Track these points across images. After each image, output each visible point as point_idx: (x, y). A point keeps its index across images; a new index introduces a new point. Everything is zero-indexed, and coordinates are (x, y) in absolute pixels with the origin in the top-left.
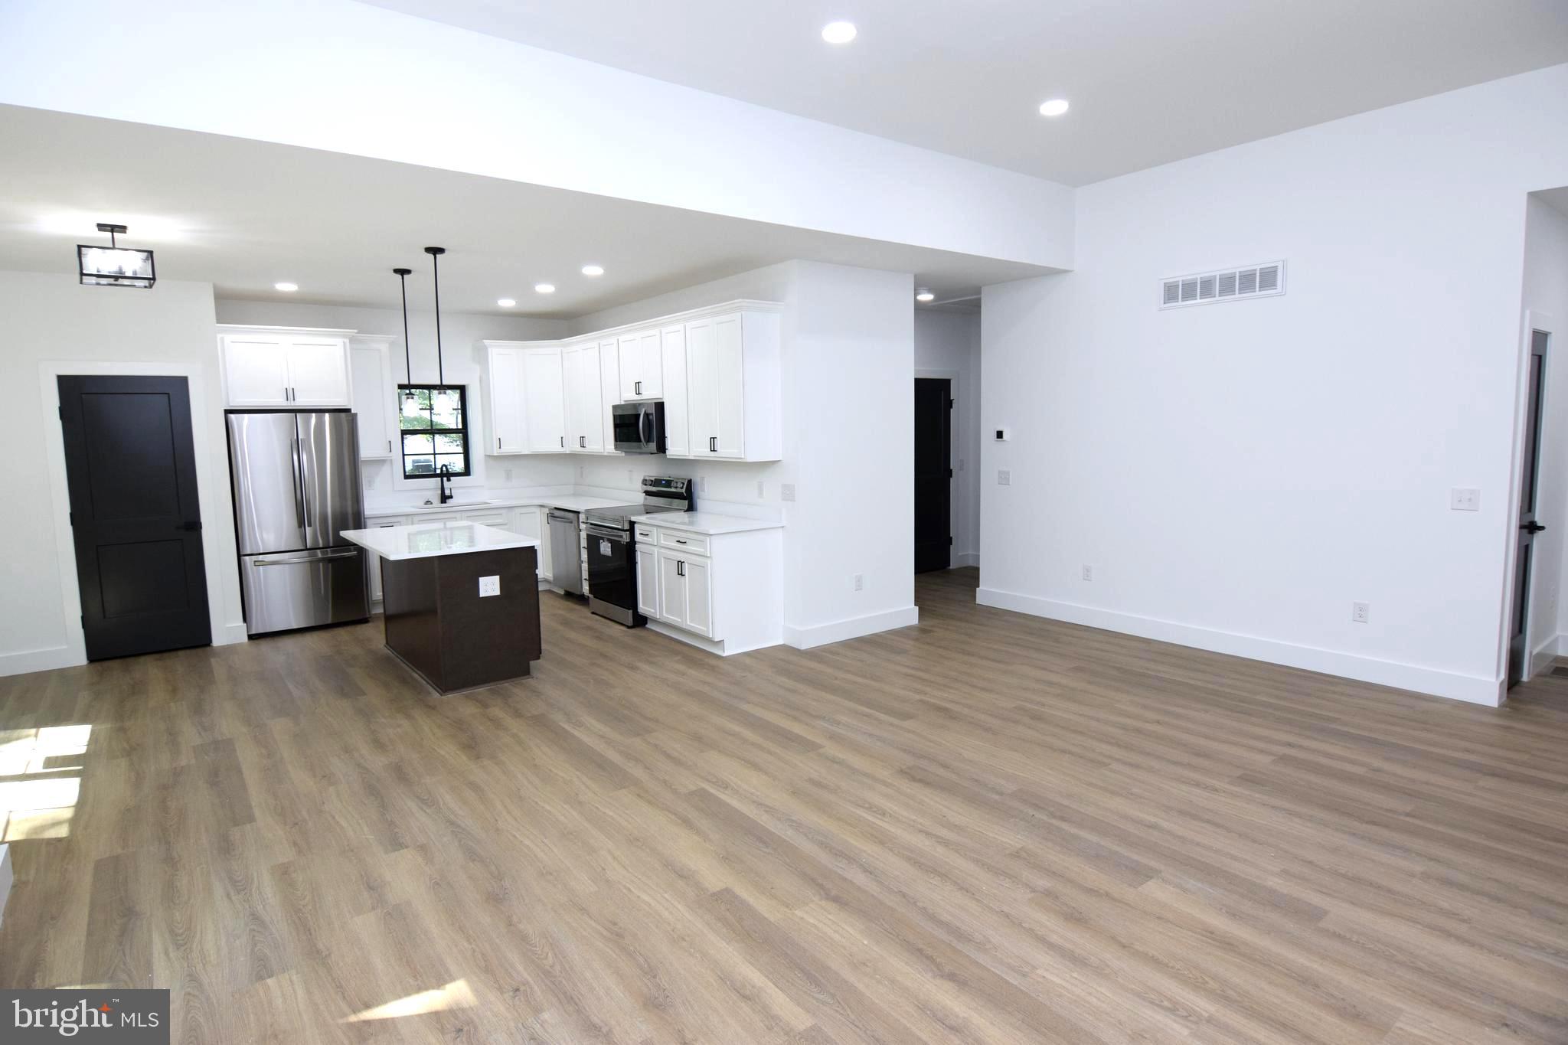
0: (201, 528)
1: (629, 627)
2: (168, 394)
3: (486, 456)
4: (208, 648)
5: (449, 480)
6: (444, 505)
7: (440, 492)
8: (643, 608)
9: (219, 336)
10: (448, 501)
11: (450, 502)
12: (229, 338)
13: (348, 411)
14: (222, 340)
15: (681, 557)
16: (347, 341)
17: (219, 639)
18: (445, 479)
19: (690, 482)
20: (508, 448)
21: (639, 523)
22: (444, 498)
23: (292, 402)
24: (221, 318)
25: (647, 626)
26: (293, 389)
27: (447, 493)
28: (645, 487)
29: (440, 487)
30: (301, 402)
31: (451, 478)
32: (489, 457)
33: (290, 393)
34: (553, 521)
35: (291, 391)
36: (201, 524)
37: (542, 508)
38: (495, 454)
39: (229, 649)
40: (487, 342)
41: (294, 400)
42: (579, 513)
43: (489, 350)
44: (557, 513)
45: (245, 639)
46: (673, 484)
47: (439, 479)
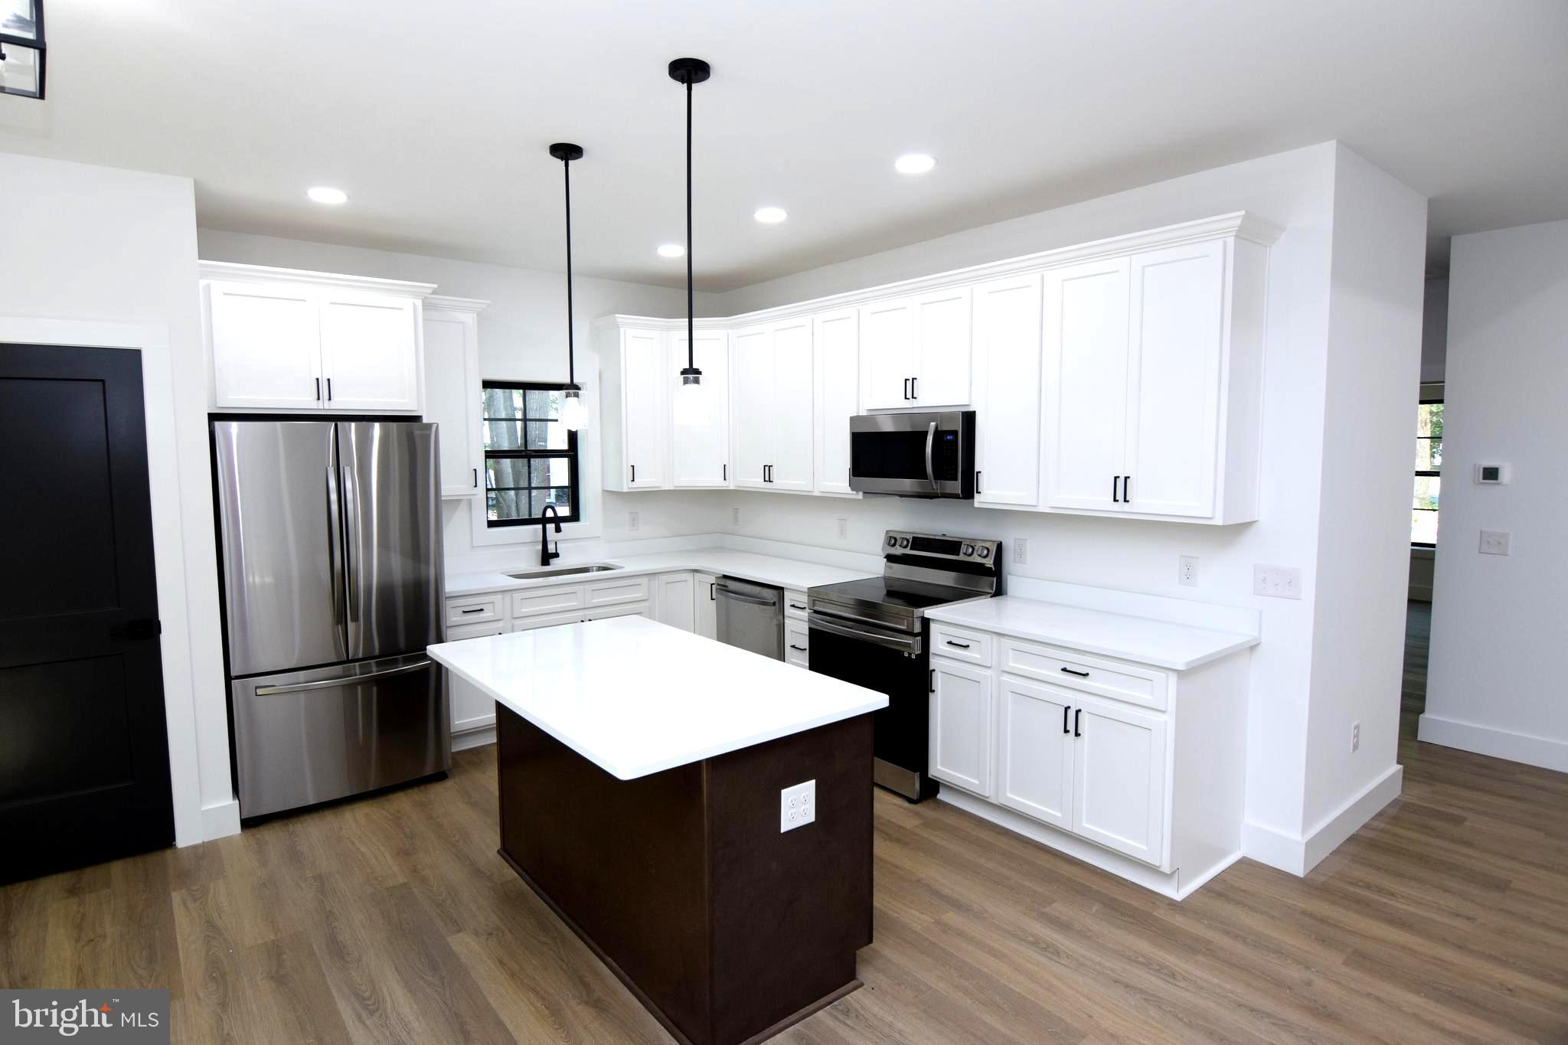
0: (159, 631)
1: (910, 801)
2: (103, 381)
3: (605, 491)
4: (168, 853)
5: (558, 530)
6: (546, 569)
7: (540, 547)
8: (938, 768)
9: (203, 283)
10: (552, 561)
11: (556, 564)
12: (218, 286)
13: (417, 419)
14: (208, 288)
15: (1075, 701)
16: (419, 303)
17: (189, 831)
18: (551, 527)
19: (1000, 546)
20: (644, 482)
21: (933, 620)
22: (547, 557)
23: (326, 402)
24: (206, 251)
25: (939, 796)
26: (329, 380)
27: (551, 548)
28: (888, 547)
29: (541, 539)
30: (343, 402)
31: (562, 525)
32: (609, 494)
33: (323, 387)
34: (723, 598)
35: (326, 384)
36: (159, 623)
37: (697, 574)
38: (625, 490)
39: (207, 852)
40: (620, 318)
41: (330, 399)
42: (782, 589)
43: (622, 330)
44: (732, 585)
45: (236, 828)
46: (963, 549)
47: (540, 526)
